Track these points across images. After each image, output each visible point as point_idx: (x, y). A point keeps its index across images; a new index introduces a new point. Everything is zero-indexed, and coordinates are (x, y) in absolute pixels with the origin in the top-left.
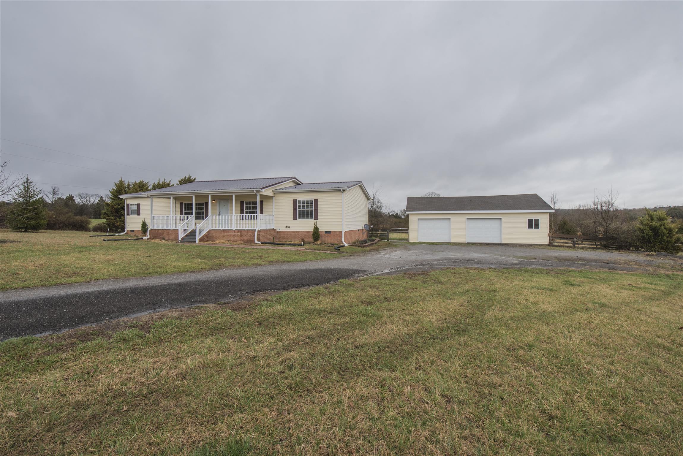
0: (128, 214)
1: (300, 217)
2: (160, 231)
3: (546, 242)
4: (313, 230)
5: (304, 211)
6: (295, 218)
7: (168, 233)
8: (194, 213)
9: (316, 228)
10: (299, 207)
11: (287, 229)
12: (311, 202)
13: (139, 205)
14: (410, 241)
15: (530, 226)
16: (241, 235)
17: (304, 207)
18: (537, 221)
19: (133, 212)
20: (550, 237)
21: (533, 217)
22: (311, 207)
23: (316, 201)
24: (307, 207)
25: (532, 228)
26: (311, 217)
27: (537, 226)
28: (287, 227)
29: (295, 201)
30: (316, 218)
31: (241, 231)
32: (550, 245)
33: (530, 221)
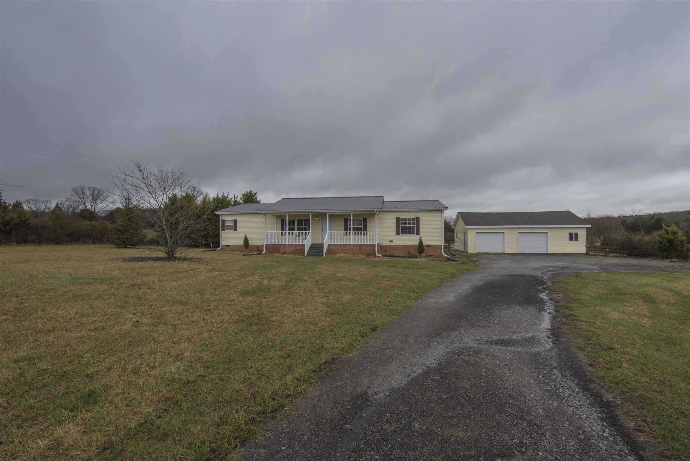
0: (223, 230)
1: (402, 233)
2: (275, 246)
3: (584, 251)
4: (418, 244)
5: (406, 228)
6: (398, 233)
7: (285, 247)
8: (296, 229)
9: (421, 242)
10: (402, 224)
11: (391, 244)
12: (413, 219)
13: (235, 221)
14: (469, 252)
15: (571, 239)
16: (360, 249)
17: (406, 224)
18: (577, 235)
19: (229, 228)
20: (587, 248)
21: (574, 231)
22: (413, 224)
23: (418, 219)
24: (409, 224)
25: (573, 240)
26: (413, 233)
27: (577, 239)
28: (391, 241)
29: (398, 219)
30: (418, 233)
31: (360, 246)
32: (587, 254)
33: (571, 235)
